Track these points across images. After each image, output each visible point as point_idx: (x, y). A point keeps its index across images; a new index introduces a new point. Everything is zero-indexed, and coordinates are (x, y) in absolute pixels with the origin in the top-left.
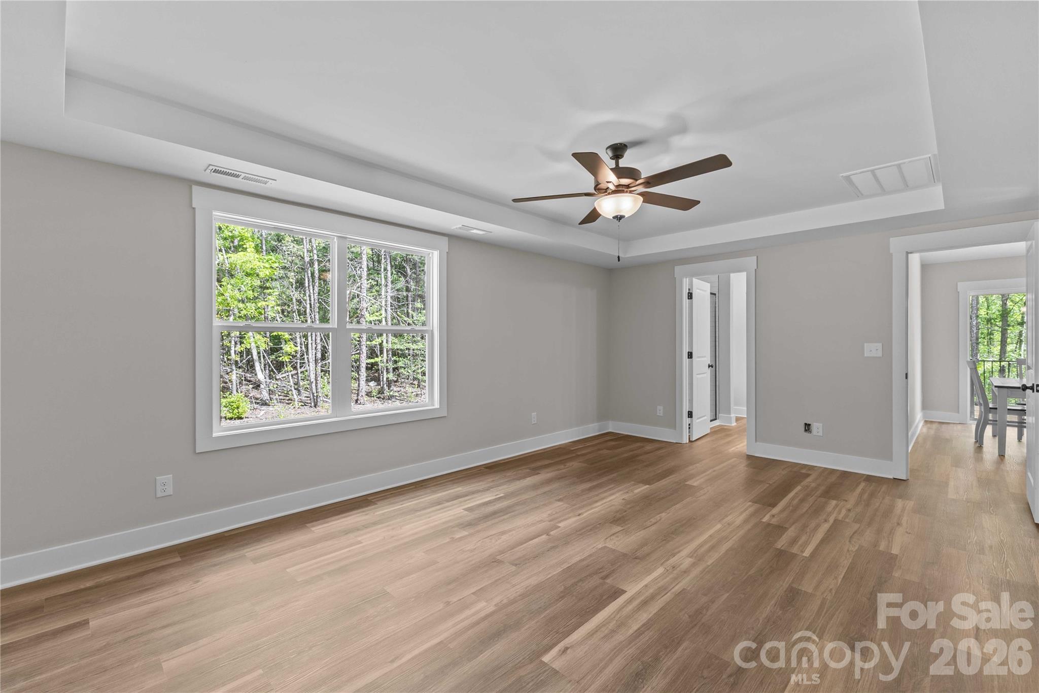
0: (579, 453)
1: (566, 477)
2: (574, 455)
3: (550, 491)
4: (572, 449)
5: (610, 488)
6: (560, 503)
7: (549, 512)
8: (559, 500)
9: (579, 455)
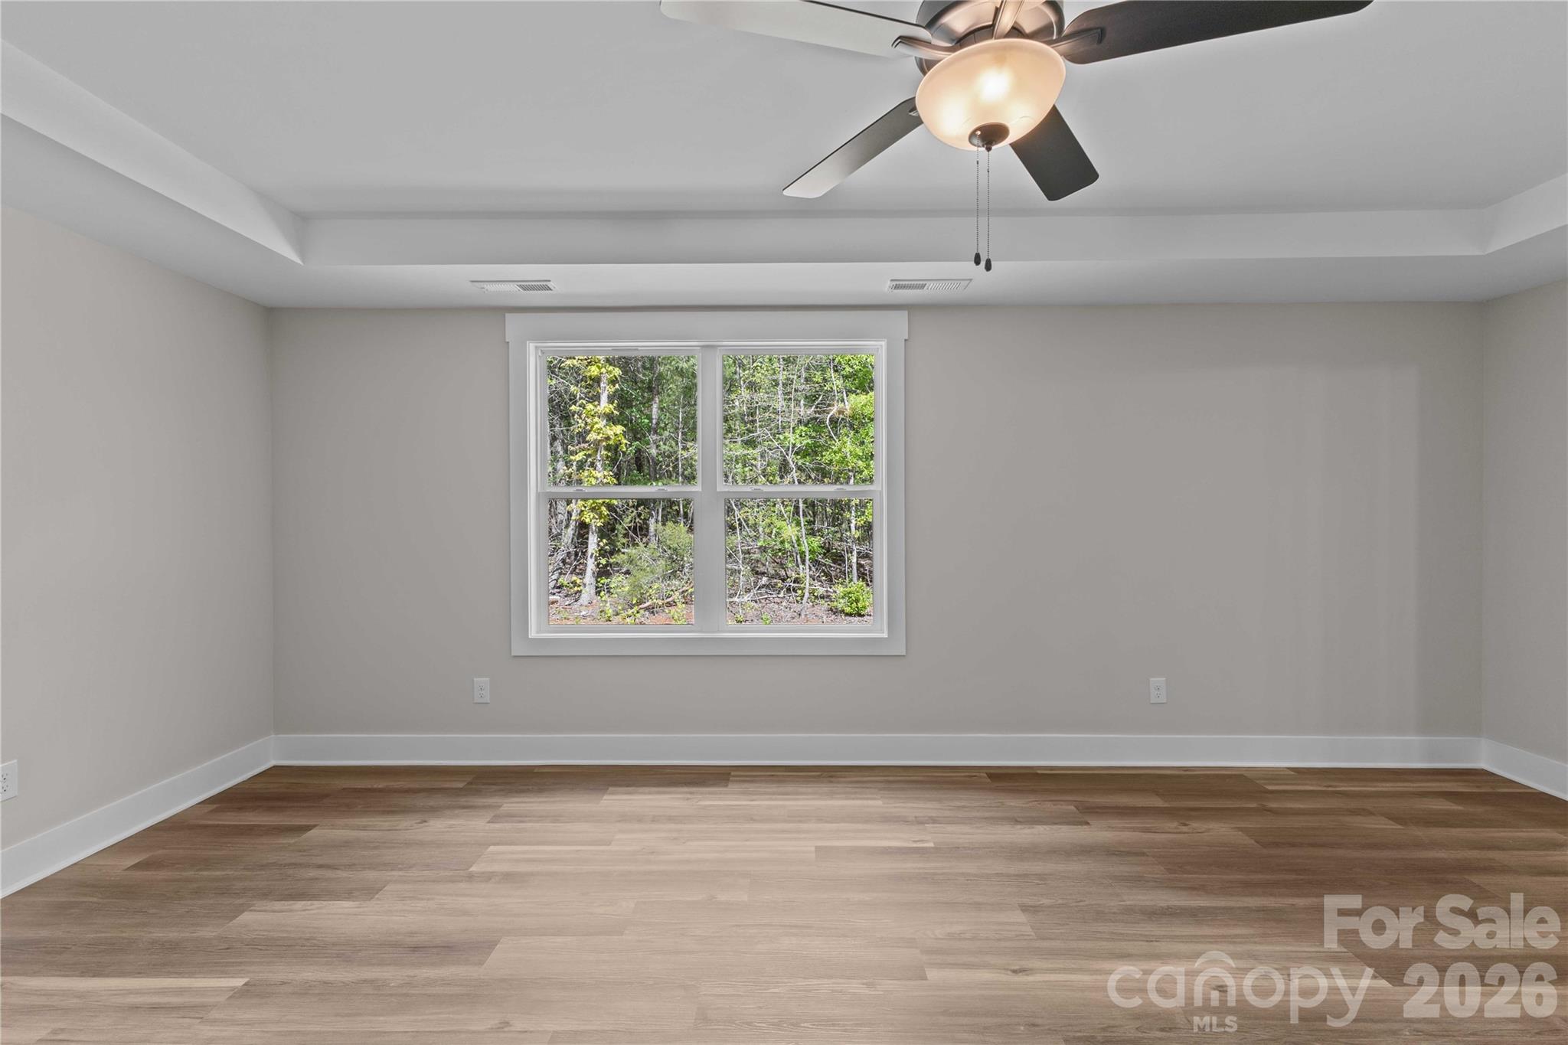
0: (1273, 805)
1: (1143, 854)
2: (1253, 805)
3: (1042, 877)
4: (1270, 788)
5: (1224, 936)
6: (1021, 917)
7: (957, 929)
8: (1025, 908)
9: (1270, 810)
